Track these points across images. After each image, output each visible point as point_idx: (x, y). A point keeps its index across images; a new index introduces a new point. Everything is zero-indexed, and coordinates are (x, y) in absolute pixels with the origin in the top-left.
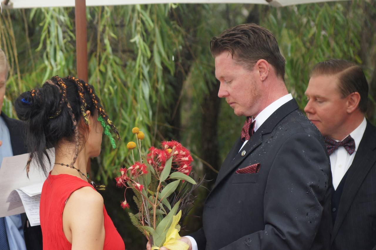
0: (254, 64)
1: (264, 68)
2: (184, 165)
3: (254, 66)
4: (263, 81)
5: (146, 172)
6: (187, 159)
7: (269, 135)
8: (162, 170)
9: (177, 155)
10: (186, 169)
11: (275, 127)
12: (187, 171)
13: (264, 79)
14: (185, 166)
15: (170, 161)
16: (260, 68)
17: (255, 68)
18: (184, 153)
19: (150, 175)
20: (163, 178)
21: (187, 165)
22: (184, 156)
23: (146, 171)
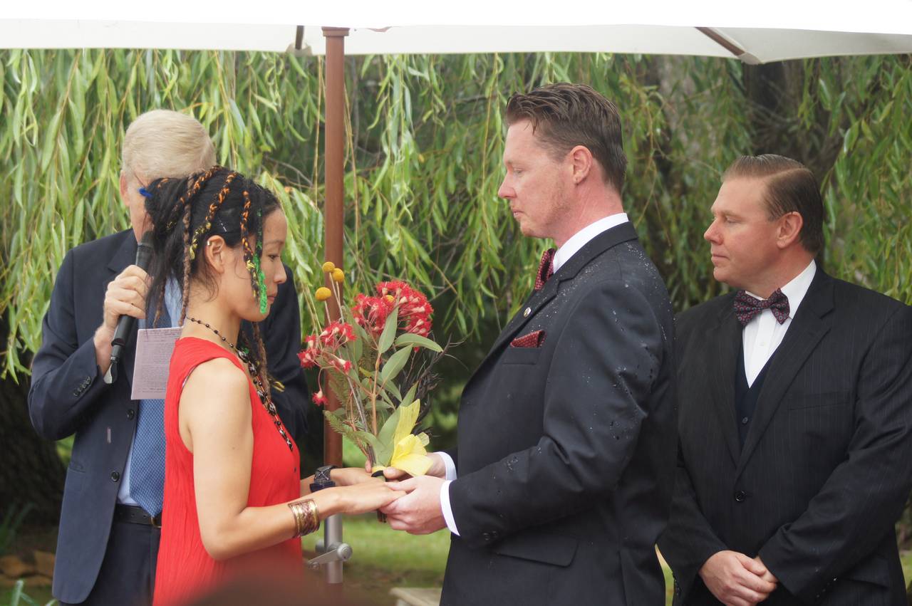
0: (566, 152)
1: (583, 163)
2: (418, 320)
3: (566, 154)
4: (577, 184)
5: (352, 338)
6: (422, 309)
7: (569, 283)
8: (380, 332)
9: (405, 303)
10: (420, 327)
11: (581, 270)
12: (423, 331)
13: (579, 181)
14: (420, 322)
15: (395, 315)
16: (575, 160)
17: (567, 157)
18: (416, 300)
19: (361, 344)
20: (382, 348)
21: (424, 320)
22: (416, 305)
23: (353, 335)
